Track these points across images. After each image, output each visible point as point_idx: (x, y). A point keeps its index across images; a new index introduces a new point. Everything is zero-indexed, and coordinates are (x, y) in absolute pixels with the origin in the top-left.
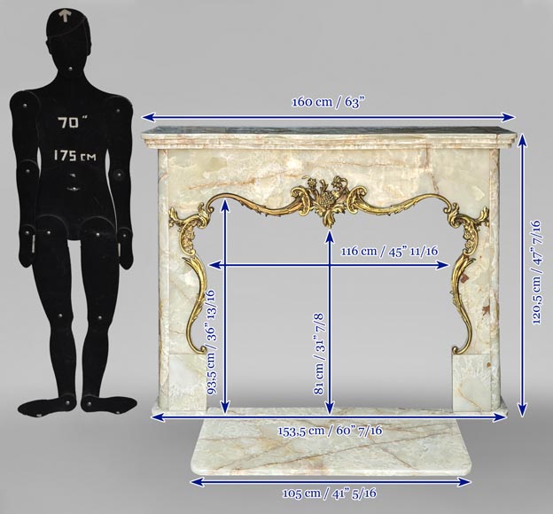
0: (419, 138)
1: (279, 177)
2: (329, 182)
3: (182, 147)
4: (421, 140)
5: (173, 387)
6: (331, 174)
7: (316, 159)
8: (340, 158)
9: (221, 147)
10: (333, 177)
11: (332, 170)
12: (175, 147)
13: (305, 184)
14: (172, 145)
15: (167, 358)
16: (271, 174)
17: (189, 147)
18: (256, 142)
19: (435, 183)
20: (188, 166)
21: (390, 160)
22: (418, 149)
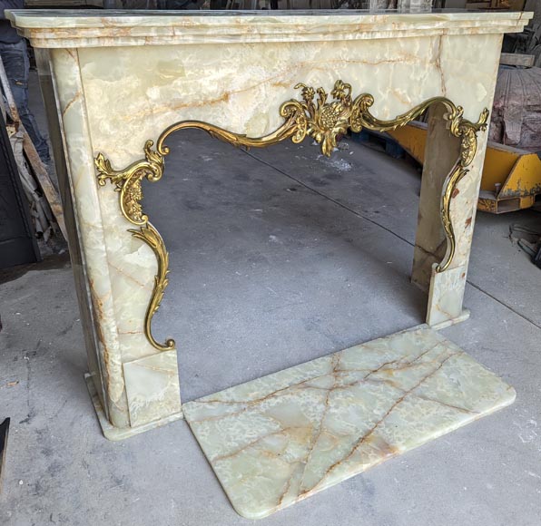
0: (439, 20)
1: (263, 89)
2: (328, 91)
3: (107, 43)
4: (441, 23)
5: (135, 400)
6: (331, 78)
7: (313, 57)
8: (344, 52)
9: (175, 42)
10: (333, 82)
11: (333, 73)
12: (95, 43)
13: (297, 95)
14: (88, 39)
15: (119, 369)
16: (252, 84)
17: (119, 43)
18: (234, 31)
19: (443, 83)
20: (118, 78)
21: (401, 54)
22: (432, 37)
